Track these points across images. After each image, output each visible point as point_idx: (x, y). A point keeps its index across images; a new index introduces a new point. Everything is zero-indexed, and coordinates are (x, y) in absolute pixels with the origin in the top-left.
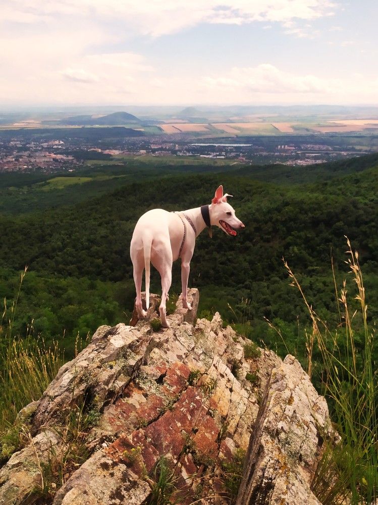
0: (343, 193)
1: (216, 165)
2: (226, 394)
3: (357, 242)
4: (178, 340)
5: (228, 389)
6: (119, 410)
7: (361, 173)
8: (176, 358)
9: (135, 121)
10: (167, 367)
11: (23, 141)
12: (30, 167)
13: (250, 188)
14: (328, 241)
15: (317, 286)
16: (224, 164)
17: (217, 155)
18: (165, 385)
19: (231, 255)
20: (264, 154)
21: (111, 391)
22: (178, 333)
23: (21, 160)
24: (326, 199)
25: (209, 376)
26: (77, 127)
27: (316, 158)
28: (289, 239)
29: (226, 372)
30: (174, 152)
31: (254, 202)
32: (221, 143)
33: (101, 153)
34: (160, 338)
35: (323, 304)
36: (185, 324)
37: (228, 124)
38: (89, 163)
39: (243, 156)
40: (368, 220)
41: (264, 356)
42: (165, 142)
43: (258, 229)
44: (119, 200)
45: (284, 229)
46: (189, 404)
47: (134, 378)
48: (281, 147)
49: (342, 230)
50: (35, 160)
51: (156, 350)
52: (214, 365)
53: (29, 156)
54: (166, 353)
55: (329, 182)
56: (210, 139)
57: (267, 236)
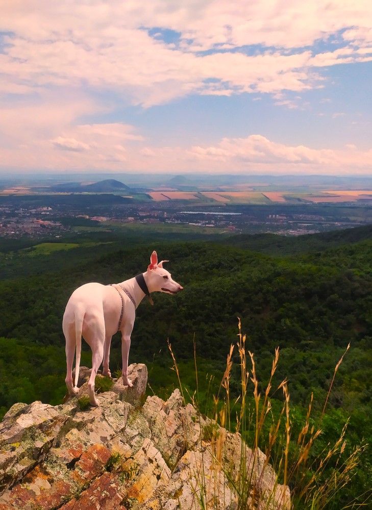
0: (337, 264)
1: (205, 233)
2: (152, 482)
3: (354, 316)
4: (106, 420)
5: (155, 476)
6: (15, 496)
7: (356, 244)
8: (99, 439)
9: (124, 189)
10: (84, 450)
11: (11, 207)
12: (17, 233)
13: (240, 257)
14: (321, 314)
15: (311, 362)
16: (213, 233)
17: (206, 224)
18: (77, 470)
19: (219, 326)
20: (255, 222)
21: (8, 475)
22: (107, 412)
23: (8, 225)
24: (320, 270)
25: (135, 461)
26: (66, 194)
27: (308, 228)
28: (281, 311)
29: (156, 457)
30: (163, 219)
31: (243, 272)
32: (210, 212)
33: (89, 219)
34: (83, 418)
35: (317, 382)
36: (118, 403)
37: (218, 193)
38: (77, 230)
39: (233, 225)
40: (364, 293)
41: (225, 439)
42: (154, 209)
43: (248, 300)
44: (105, 267)
45: (276, 300)
46: (102, 492)
47: (42, 461)
48: (272, 216)
49: (337, 303)
50: (22, 226)
51: (75, 431)
52: (143, 449)
53: (17, 222)
54: (88, 434)
55: (322, 253)
56: (199, 207)
57: (257, 308)
